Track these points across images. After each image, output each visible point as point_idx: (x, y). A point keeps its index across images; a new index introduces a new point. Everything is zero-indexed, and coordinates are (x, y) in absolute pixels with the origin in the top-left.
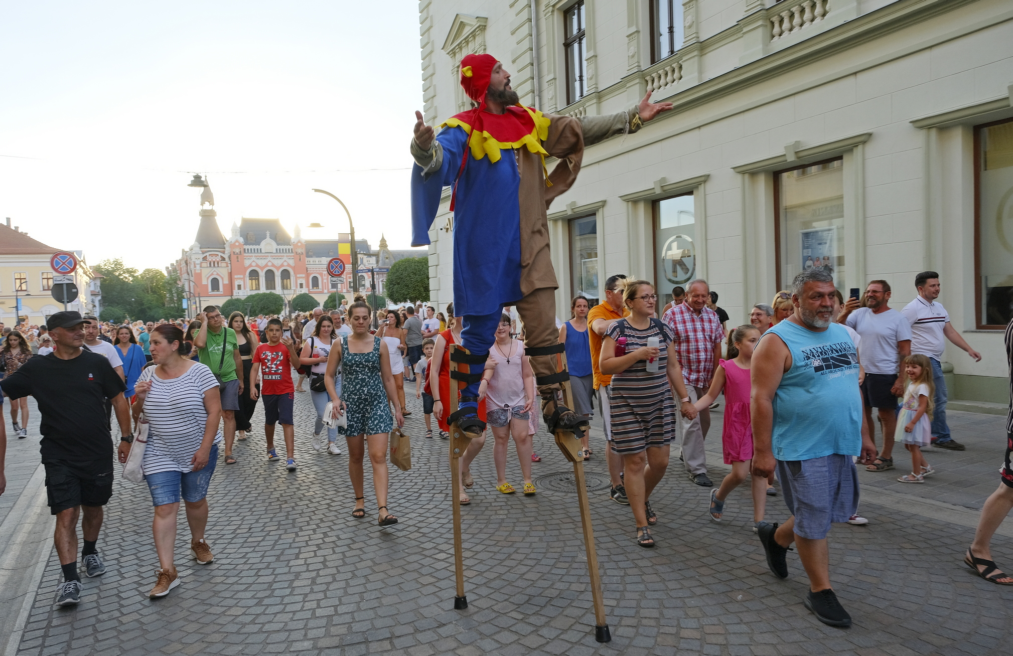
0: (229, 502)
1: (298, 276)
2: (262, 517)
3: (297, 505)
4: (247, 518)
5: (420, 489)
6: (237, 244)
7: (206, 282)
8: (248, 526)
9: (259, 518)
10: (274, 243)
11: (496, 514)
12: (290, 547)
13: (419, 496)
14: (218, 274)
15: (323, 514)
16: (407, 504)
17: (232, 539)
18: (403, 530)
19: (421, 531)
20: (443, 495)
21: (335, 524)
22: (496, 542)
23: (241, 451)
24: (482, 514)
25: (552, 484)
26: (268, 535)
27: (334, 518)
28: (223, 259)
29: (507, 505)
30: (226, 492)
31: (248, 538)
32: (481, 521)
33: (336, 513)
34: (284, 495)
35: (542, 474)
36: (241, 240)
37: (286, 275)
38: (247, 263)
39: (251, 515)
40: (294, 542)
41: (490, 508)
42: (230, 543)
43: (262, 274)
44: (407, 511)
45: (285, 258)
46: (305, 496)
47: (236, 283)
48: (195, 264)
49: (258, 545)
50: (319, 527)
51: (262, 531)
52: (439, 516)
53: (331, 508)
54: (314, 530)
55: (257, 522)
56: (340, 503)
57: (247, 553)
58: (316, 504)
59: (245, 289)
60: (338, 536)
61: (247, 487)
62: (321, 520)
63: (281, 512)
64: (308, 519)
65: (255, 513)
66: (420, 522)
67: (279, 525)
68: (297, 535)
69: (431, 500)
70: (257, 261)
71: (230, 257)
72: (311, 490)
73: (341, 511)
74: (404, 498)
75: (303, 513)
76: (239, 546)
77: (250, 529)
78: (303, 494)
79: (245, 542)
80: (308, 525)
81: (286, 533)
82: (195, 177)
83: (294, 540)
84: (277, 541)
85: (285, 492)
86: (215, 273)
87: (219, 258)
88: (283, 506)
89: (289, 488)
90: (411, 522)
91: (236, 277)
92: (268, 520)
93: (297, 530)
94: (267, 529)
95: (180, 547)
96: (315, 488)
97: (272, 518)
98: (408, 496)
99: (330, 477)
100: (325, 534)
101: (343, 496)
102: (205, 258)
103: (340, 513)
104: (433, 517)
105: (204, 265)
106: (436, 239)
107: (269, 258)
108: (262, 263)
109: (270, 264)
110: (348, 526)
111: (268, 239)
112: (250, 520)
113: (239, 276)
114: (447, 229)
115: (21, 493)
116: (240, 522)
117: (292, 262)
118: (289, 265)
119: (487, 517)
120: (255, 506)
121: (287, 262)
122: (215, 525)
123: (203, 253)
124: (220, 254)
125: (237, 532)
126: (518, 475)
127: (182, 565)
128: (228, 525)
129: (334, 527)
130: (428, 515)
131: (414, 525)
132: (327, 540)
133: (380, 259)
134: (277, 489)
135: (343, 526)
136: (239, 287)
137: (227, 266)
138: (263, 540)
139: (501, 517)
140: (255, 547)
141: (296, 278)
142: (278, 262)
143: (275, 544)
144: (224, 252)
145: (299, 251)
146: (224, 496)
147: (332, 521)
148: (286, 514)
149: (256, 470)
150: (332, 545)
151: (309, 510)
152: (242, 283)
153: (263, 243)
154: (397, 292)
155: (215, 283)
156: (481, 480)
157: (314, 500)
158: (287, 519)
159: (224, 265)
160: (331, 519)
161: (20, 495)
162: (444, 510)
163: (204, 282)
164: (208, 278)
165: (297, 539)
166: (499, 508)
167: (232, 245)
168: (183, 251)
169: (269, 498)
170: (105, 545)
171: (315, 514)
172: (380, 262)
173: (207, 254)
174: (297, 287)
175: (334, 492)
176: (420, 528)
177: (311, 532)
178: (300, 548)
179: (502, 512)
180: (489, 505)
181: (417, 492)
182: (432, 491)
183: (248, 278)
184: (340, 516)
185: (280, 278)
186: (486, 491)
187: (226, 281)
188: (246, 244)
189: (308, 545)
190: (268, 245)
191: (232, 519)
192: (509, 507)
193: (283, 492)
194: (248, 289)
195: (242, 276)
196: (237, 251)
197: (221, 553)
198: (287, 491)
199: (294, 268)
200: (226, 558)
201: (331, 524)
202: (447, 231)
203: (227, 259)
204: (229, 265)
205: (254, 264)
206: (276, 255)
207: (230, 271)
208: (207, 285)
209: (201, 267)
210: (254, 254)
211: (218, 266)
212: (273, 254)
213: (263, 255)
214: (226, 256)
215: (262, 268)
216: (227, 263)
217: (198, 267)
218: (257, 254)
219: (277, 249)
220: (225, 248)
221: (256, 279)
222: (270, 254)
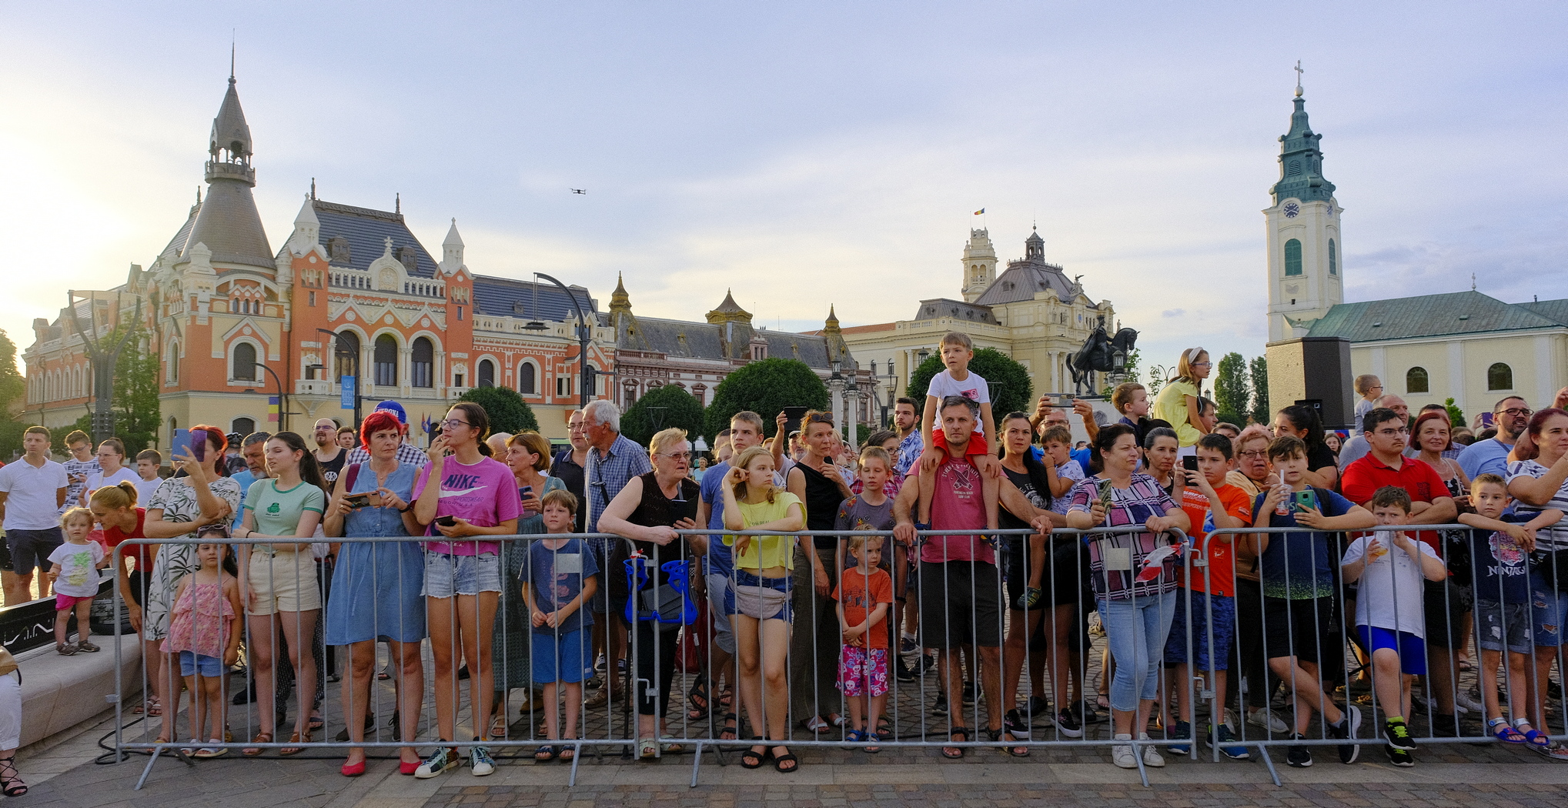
1: (454, 355)
6: (313, 260)
7: (222, 351)
10: (400, 269)
14: (254, 334)
28: (271, 295)
36: (322, 251)
37: (423, 350)
38: (334, 311)
43: (368, 344)
45: (426, 309)
47: (306, 360)
48: (194, 299)
59: (323, 377)
71: (290, 293)
86: (247, 331)
87: (259, 293)
91: (304, 344)
102: (223, 289)
105: (219, 306)
107: (389, 306)
108: (371, 314)
109: (389, 320)
111: (387, 259)
113: (310, 344)
117: (439, 320)
118: (433, 327)
121: (430, 318)
123: (220, 273)
124: (264, 282)
136: (309, 372)
137: (280, 316)
141: (449, 361)
142: (408, 318)
144: (273, 279)
145: (459, 294)
152: (317, 363)
153: (376, 266)
155: (245, 357)
159: (272, 311)
163: (217, 352)
164: (227, 344)
167: (298, 263)
168: (136, 269)
173: (232, 278)
174: (448, 383)
183: (332, 352)
185: (409, 358)
187: (275, 356)
188: (331, 263)
190: (386, 271)
194: (330, 378)
195: (318, 346)
196: (312, 277)
199: (444, 336)
203: (282, 298)
204: (287, 314)
205: (350, 316)
206: (405, 298)
207: (286, 329)
208: (224, 361)
209: (211, 310)
210: (352, 292)
211: (257, 312)
212: (397, 297)
213: (374, 295)
214: (280, 290)
215: (370, 329)
216: (280, 308)
217: (203, 310)
218: (359, 293)
219: (407, 286)
220: (275, 269)
221: (348, 356)
222: (391, 296)
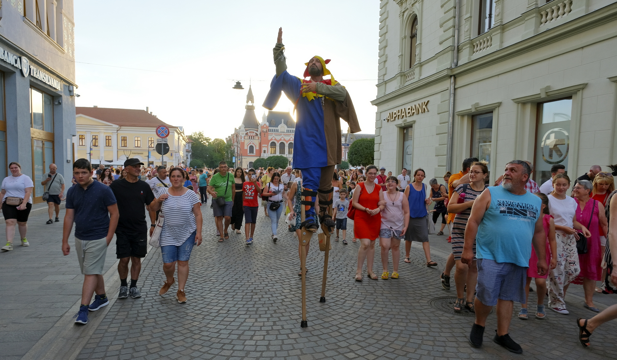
0: (222, 289)
2: (239, 303)
3: (263, 297)
4: (229, 302)
5: (346, 297)
6: (265, 126)
7: (247, 147)
8: (227, 309)
9: (237, 304)
10: (286, 126)
11: (397, 325)
12: (249, 330)
13: (344, 302)
14: (253, 143)
15: (277, 307)
16: (335, 308)
17: (215, 317)
18: (328, 328)
19: (340, 331)
20: (361, 304)
21: (283, 316)
22: (393, 350)
23: (240, 253)
24: (387, 324)
25: (443, 305)
26: (238, 317)
27: (284, 311)
28: (257, 135)
29: (407, 319)
30: (223, 281)
31: (225, 317)
32: (385, 330)
33: (286, 307)
34: (257, 288)
35: (436, 296)
36: (268, 124)
38: (270, 137)
39: (232, 300)
40: (253, 326)
41: (393, 320)
42: (213, 320)
43: (278, 145)
44: (333, 313)
46: (269, 291)
47: (263, 149)
48: (241, 137)
49: (229, 325)
50: (272, 316)
51: (235, 313)
52: (355, 320)
53: (283, 303)
54: (268, 318)
55: (234, 306)
56: (290, 300)
57: (221, 329)
58: (275, 298)
59: (267, 153)
60: (282, 326)
61: (236, 279)
62: (275, 310)
63: (251, 301)
64: (266, 309)
65: (235, 299)
66: (341, 323)
67: (247, 311)
68: (256, 321)
69: (352, 307)
70: (275, 137)
71: (260, 134)
72: (274, 287)
73: (289, 306)
74: (334, 302)
75: (265, 304)
76: (218, 322)
77: (229, 311)
78: (269, 290)
79: (222, 320)
80: (266, 314)
81: (250, 318)
82: (237, 83)
83: (253, 324)
84: (242, 323)
85: (258, 287)
86: (252, 143)
87: (254, 134)
88: (254, 297)
89: (261, 284)
90: (335, 323)
91: (263, 145)
92: (241, 306)
93: (257, 316)
94: (239, 313)
95: (183, 318)
96: (278, 286)
97: (244, 305)
98: (337, 301)
99: (288, 279)
100: (274, 322)
101: (293, 294)
102: (247, 134)
103: (288, 308)
104: (351, 320)
105: (246, 138)
106: (380, 127)
108: (278, 138)
110: (291, 319)
111: (283, 124)
112: (231, 304)
113: (265, 145)
114: (388, 120)
115: (112, 266)
116: (223, 305)
119: (390, 327)
120: (236, 294)
122: (208, 305)
123: (246, 131)
124: (255, 132)
125: (220, 312)
126: (418, 295)
127: (179, 332)
128: (216, 306)
129: (282, 318)
130: (348, 318)
131: (336, 325)
132: (274, 327)
133: (348, 138)
134: (254, 283)
135: (288, 318)
136: (265, 152)
137: (259, 139)
138: (234, 321)
139: (401, 328)
140: (227, 325)
142: (287, 138)
143: (240, 326)
144: (257, 131)
146: (221, 284)
147: (282, 313)
148: (254, 303)
149: (245, 268)
150: (277, 332)
151: (270, 302)
152: (266, 149)
153: (280, 126)
154: (355, 159)
155: (251, 148)
156: (390, 295)
157: (274, 295)
158: (254, 307)
159: (257, 138)
160: (281, 311)
161: (110, 267)
162: (360, 316)
163: (246, 148)
165: (256, 324)
166: (400, 320)
167: (262, 127)
168: (235, 129)
169: (247, 289)
170: (141, 308)
171: (272, 306)
172: (347, 141)
173: (248, 131)
175: (288, 291)
176: (340, 328)
177: (266, 320)
178: (255, 331)
179: (402, 324)
180: (392, 317)
181: (343, 299)
182: (354, 300)
183: (270, 147)
184: (288, 310)
185: (288, 147)
186: (393, 305)
187: (258, 148)
188: (270, 126)
189: (261, 330)
190: (282, 127)
191: (220, 302)
192: (408, 321)
193: (257, 286)
194: (269, 153)
195: (266, 145)
196: (265, 130)
197: (205, 326)
198: (260, 286)
200: (207, 331)
201: (280, 315)
202: (388, 121)
203: (259, 135)
204: (260, 138)
205: (273, 138)
206: (286, 133)
207: (260, 142)
208: (247, 150)
209: (244, 139)
210: (274, 133)
211: (254, 139)
212: (284, 133)
213: (279, 133)
214: (258, 133)
215: (278, 141)
216: (259, 137)
217: (243, 138)
218: (275, 133)
219: (287, 130)
220: (258, 128)
221: (274, 148)
222: (283, 133)
